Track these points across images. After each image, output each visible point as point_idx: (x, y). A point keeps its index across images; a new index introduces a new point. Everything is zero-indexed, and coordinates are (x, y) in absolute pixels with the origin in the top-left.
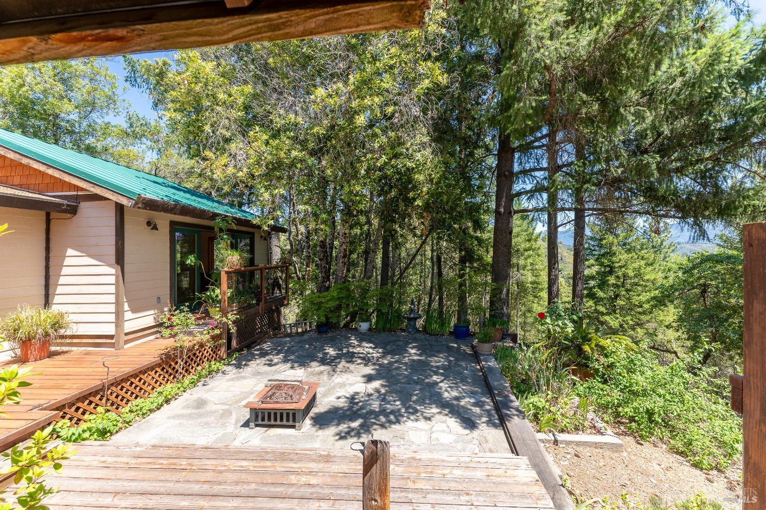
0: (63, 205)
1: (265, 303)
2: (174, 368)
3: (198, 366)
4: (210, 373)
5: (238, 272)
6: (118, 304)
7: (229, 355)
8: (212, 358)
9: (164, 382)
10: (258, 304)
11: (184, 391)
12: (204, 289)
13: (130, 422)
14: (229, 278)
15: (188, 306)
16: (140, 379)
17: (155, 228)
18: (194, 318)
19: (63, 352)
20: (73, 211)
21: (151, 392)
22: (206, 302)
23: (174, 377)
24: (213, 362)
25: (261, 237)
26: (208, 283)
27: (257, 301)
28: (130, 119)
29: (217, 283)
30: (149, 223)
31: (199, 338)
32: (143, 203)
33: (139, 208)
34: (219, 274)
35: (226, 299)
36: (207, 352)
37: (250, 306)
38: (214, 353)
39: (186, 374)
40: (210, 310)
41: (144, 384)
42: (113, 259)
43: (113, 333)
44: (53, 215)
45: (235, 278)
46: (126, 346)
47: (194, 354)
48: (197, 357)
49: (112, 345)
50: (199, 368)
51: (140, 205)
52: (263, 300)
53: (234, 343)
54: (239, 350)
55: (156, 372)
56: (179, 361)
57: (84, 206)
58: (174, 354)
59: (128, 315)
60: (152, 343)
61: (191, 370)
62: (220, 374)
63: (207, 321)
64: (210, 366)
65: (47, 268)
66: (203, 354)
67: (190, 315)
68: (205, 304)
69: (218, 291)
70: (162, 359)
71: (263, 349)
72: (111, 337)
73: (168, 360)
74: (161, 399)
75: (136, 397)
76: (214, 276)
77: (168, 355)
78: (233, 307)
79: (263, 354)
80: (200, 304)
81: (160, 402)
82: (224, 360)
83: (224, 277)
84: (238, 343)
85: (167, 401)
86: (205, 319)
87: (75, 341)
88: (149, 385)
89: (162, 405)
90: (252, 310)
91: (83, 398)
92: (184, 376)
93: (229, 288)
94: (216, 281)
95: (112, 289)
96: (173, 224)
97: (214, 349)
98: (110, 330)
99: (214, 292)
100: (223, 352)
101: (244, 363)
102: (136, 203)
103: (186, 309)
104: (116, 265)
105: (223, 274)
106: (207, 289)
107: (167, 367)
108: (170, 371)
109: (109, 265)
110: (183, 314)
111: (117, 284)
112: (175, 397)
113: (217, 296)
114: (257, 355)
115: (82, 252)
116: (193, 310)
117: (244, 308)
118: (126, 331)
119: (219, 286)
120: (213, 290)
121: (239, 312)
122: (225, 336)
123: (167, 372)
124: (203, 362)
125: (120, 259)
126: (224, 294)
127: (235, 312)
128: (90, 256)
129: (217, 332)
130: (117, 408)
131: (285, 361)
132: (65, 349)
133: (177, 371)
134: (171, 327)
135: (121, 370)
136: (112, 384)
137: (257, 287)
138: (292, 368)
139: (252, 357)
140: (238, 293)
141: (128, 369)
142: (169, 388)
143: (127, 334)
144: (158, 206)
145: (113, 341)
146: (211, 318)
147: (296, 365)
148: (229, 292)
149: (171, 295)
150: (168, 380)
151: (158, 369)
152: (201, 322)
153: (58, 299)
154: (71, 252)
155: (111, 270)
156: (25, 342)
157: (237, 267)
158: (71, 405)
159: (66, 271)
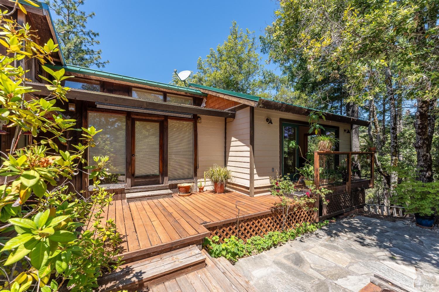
0: (229, 113)
1: (352, 183)
2: (280, 220)
3: (297, 222)
4: (306, 231)
5: (327, 154)
6: (251, 169)
7: (321, 220)
8: (308, 218)
9: (273, 228)
10: (344, 183)
11: (287, 241)
12: (301, 165)
13: (250, 252)
14: (321, 159)
15: (289, 176)
16: (259, 222)
17: (271, 122)
18: (293, 185)
19: (230, 192)
20: (233, 116)
21: (265, 233)
22: (303, 175)
23: (280, 227)
24: (308, 223)
25: (345, 131)
26: (304, 161)
27: (344, 180)
28: (264, 74)
29: (311, 161)
30: (267, 120)
31: (297, 201)
32: (263, 104)
33: (260, 107)
34: (313, 156)
35: (319, 175)
36: (304, 214)
37: (338, 184)
38: (309, 215)
39: (288, 227)
40: (306, 181)
41: (261, 225)
42: (249, 142)
43: (248, 186)
44: (228, 120)
45: (325, 159)
46: (255, 196)
47: (295, 213)
48: (296, 216)
49: (248, 193)
50: (298, 225)
51: (261, 106)
52: (350, 180)
53: (325, 211)
54: (329, 218)
55: (268, 220)
56: (284, 215)
57: (238, 113)
58: (280, 209)
59: (256, 177)
60: (269, 197)
61: (292, 224)
62: (314, 236)
63: (304, 189)
64: (306, 225)
65: (225, 147)
66: (300, 214)
67: (291, 183)
68: (302, 177)
69: (311, 168)
70: (272, 211)
71: (352, 224)
72: (248, 188)
73: (276, 213)
74: (270, 243)
75: (256, 234)
76: (308, 157)
77: (276, 209)
78: (323, 182)
79: (353, 229)
80: (298, 176)
81: (270, 244)
82: (317, 223)
83: (317, 158)
84: (329, 212)
85: (275, 245)
86: (302, 188)
87: (235, 187)
88: (264, 227)
89: (271, 247)
90: (340, 188)
91: (226, 225)
92: (287, 227)
93: (320, 166)
94: (310, 160)
95: (248, 160)
96: (281, 120)
97: (309, 213)
98: (247, 184)
99: (309, 168)
100: (315, 216)
101: (334, 232)
102: (259, 104)
103: (288, 178)
104: (250, 145)
105: (316, 154)
106: (303, 166)
107: (275, 218)
108: (278, 221)
109: (247, 146)
110: (286, 181)
111: (250, 157)
112: (280, 244)
113: (311, 172)
114: (346, 228)
115: (237, 139)
116: (293, 179)
117: (332, 184)
118: (255, 186)
119: (313, 164)
120: (308, 167)
121: (329, 187)
122: (317, 205)
123: (276, 222)
124: (301, 220)
125: (252, 143)
126: (317, 170)
127: (325, 186)
128: (240, 140)
129: (312, 200)
130: (245, 238)
131: (380, 245)
132: (231, 190)
133: (282, 223)
134: (278, 189)
135: (248, 212)
136: (242, 221)
137: (344, 169)
138: (392, 258)
139: (342, 229)
140: (328, 171)
141: (252, 213)
142: (277, 234)
143: (256, 188)
144: (271, 106)
145: (249, 191)
146: (307, 188)
147: (397, 257)
148: (320, 170)
149: (280, 167)
150: (276, 227)
151: (269, 218)
152: (299, 189)
153: (229, 164)
154: (233, 139)
155: (248, 149)
156: (215, 183)
157: (328, 150)
158: (220, 228)
159: (232, 149)
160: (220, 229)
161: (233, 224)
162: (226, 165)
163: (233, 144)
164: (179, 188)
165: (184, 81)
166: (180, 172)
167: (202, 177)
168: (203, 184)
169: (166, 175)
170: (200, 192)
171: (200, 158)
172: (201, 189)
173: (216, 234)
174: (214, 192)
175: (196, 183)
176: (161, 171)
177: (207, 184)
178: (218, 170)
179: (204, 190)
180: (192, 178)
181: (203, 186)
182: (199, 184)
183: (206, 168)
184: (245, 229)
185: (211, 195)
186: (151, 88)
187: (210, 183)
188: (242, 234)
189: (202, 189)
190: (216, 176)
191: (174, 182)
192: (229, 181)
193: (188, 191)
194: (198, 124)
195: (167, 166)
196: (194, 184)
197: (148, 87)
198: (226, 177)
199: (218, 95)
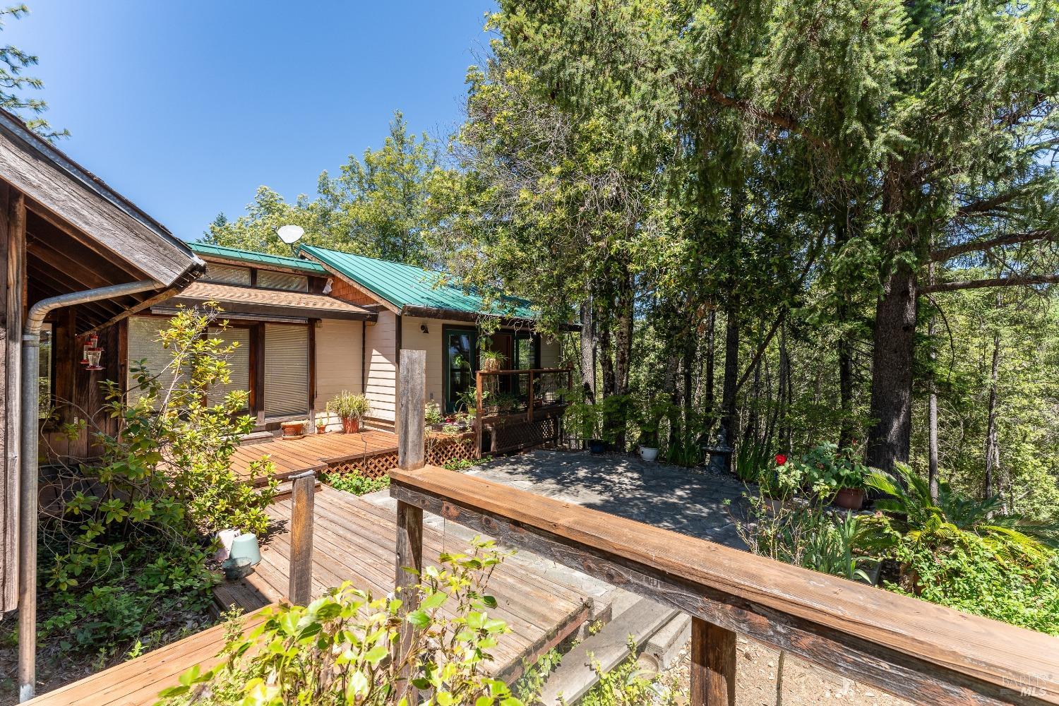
0: (370, 315)
1: (535, 409)
6: (397, 396)
7: (483, 457)
8: (465, 455)
10: (526, 410)
13: (378, 488)
16: (394, 459)
17: (426, 332)
20: (375, 319)
22: (466, 402)
24: (465, 459)
30: (421, 327)
32: (409, 311)
35: (481, 401)
36: (459, 448)
37: (513, 411)
38: (467, 451)
42: (393, 358)
43: (392, 419)
44: (367, 323)
47: (447, 447)
48: (448, 452)
49: (393, 430)
51: (406, 314)
52: (531, 405)
53: (493, 446)
54: (494, 455)
57: (381, 314)
61: (441, 462)
62: (466, 470)
64: (461, 461)
65: (364, 363)
66: (455, 450)
71: (522, 458)
72: (393, 423)
79: (516, 463)
82: (475, 460)
83: (479, 379)
84: (498, 446)
87: (376, 423)
90: (515, 416)
91: (350, 461)
93: (485, 390)
95: (393, 383)
96: (445, 326)
97: (468, 448)
98: (391, 416)
99: (473, 393)
100: (477, 452)
102: (403, 312)
104: (395, 364)
105: (478, 375)
109: (392, 364)
111: (396, 379)
113: (474, 397)
115: (379, 352)
117: (505, 412)
121: (499, 415)
122: (479, 437)
124: (454, 457)
125: (398, 361)
126: (479, 395)
127: (493, 415)
128: (384, 355)
130: (375, 477)
131: (528, 472)
132: (370, 428)
136: (371, 457)
140: (496, 395)
144: (422, 313)
145: (394, 427)
148: (485, 394)
149: (443, 392)
153: (368, 389)
154: (375, 352)
155: (393, 368)
156: (344, 417)
157: (494, 369)
158: (343, 464)
159: (373, 367)
160: (342, 466)
161: (359, 460)
162: (363, 391)
163: (374, 359)
164: (284, 428)
165: (292, 245)
166: (288, 405)
167: (323, 410)
168: (325, 422)
169: (262, 409)
170: (319, 433)
171: (320, 382)
172: (321, 430)
173: (337, 471)
174: (344, 432)
175: (314, 419)
176: (253, 403)
177: (331, 421)
178: (350, 399)
179: (327, 429)
180: (306, 413)
181: (324, 423)
182: (317, 422)
183: (330, 396)
184: (376, 467)
185: (337, 437)
186: (227, 262)
187: (336, 420)
188: (372, 472)
189: (323, 429)
190: (345, 408)
191: (276, 420)
192: (366, 414)
193: (298, 431)
194: (317, 330)
195: (262, 395)
196: (310, 422)
197: (222, 261)
198: (362, 409)
199: (351, 283)
